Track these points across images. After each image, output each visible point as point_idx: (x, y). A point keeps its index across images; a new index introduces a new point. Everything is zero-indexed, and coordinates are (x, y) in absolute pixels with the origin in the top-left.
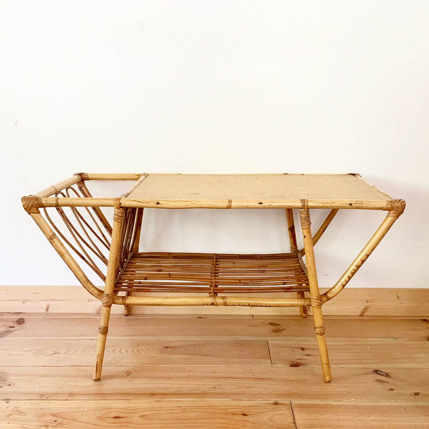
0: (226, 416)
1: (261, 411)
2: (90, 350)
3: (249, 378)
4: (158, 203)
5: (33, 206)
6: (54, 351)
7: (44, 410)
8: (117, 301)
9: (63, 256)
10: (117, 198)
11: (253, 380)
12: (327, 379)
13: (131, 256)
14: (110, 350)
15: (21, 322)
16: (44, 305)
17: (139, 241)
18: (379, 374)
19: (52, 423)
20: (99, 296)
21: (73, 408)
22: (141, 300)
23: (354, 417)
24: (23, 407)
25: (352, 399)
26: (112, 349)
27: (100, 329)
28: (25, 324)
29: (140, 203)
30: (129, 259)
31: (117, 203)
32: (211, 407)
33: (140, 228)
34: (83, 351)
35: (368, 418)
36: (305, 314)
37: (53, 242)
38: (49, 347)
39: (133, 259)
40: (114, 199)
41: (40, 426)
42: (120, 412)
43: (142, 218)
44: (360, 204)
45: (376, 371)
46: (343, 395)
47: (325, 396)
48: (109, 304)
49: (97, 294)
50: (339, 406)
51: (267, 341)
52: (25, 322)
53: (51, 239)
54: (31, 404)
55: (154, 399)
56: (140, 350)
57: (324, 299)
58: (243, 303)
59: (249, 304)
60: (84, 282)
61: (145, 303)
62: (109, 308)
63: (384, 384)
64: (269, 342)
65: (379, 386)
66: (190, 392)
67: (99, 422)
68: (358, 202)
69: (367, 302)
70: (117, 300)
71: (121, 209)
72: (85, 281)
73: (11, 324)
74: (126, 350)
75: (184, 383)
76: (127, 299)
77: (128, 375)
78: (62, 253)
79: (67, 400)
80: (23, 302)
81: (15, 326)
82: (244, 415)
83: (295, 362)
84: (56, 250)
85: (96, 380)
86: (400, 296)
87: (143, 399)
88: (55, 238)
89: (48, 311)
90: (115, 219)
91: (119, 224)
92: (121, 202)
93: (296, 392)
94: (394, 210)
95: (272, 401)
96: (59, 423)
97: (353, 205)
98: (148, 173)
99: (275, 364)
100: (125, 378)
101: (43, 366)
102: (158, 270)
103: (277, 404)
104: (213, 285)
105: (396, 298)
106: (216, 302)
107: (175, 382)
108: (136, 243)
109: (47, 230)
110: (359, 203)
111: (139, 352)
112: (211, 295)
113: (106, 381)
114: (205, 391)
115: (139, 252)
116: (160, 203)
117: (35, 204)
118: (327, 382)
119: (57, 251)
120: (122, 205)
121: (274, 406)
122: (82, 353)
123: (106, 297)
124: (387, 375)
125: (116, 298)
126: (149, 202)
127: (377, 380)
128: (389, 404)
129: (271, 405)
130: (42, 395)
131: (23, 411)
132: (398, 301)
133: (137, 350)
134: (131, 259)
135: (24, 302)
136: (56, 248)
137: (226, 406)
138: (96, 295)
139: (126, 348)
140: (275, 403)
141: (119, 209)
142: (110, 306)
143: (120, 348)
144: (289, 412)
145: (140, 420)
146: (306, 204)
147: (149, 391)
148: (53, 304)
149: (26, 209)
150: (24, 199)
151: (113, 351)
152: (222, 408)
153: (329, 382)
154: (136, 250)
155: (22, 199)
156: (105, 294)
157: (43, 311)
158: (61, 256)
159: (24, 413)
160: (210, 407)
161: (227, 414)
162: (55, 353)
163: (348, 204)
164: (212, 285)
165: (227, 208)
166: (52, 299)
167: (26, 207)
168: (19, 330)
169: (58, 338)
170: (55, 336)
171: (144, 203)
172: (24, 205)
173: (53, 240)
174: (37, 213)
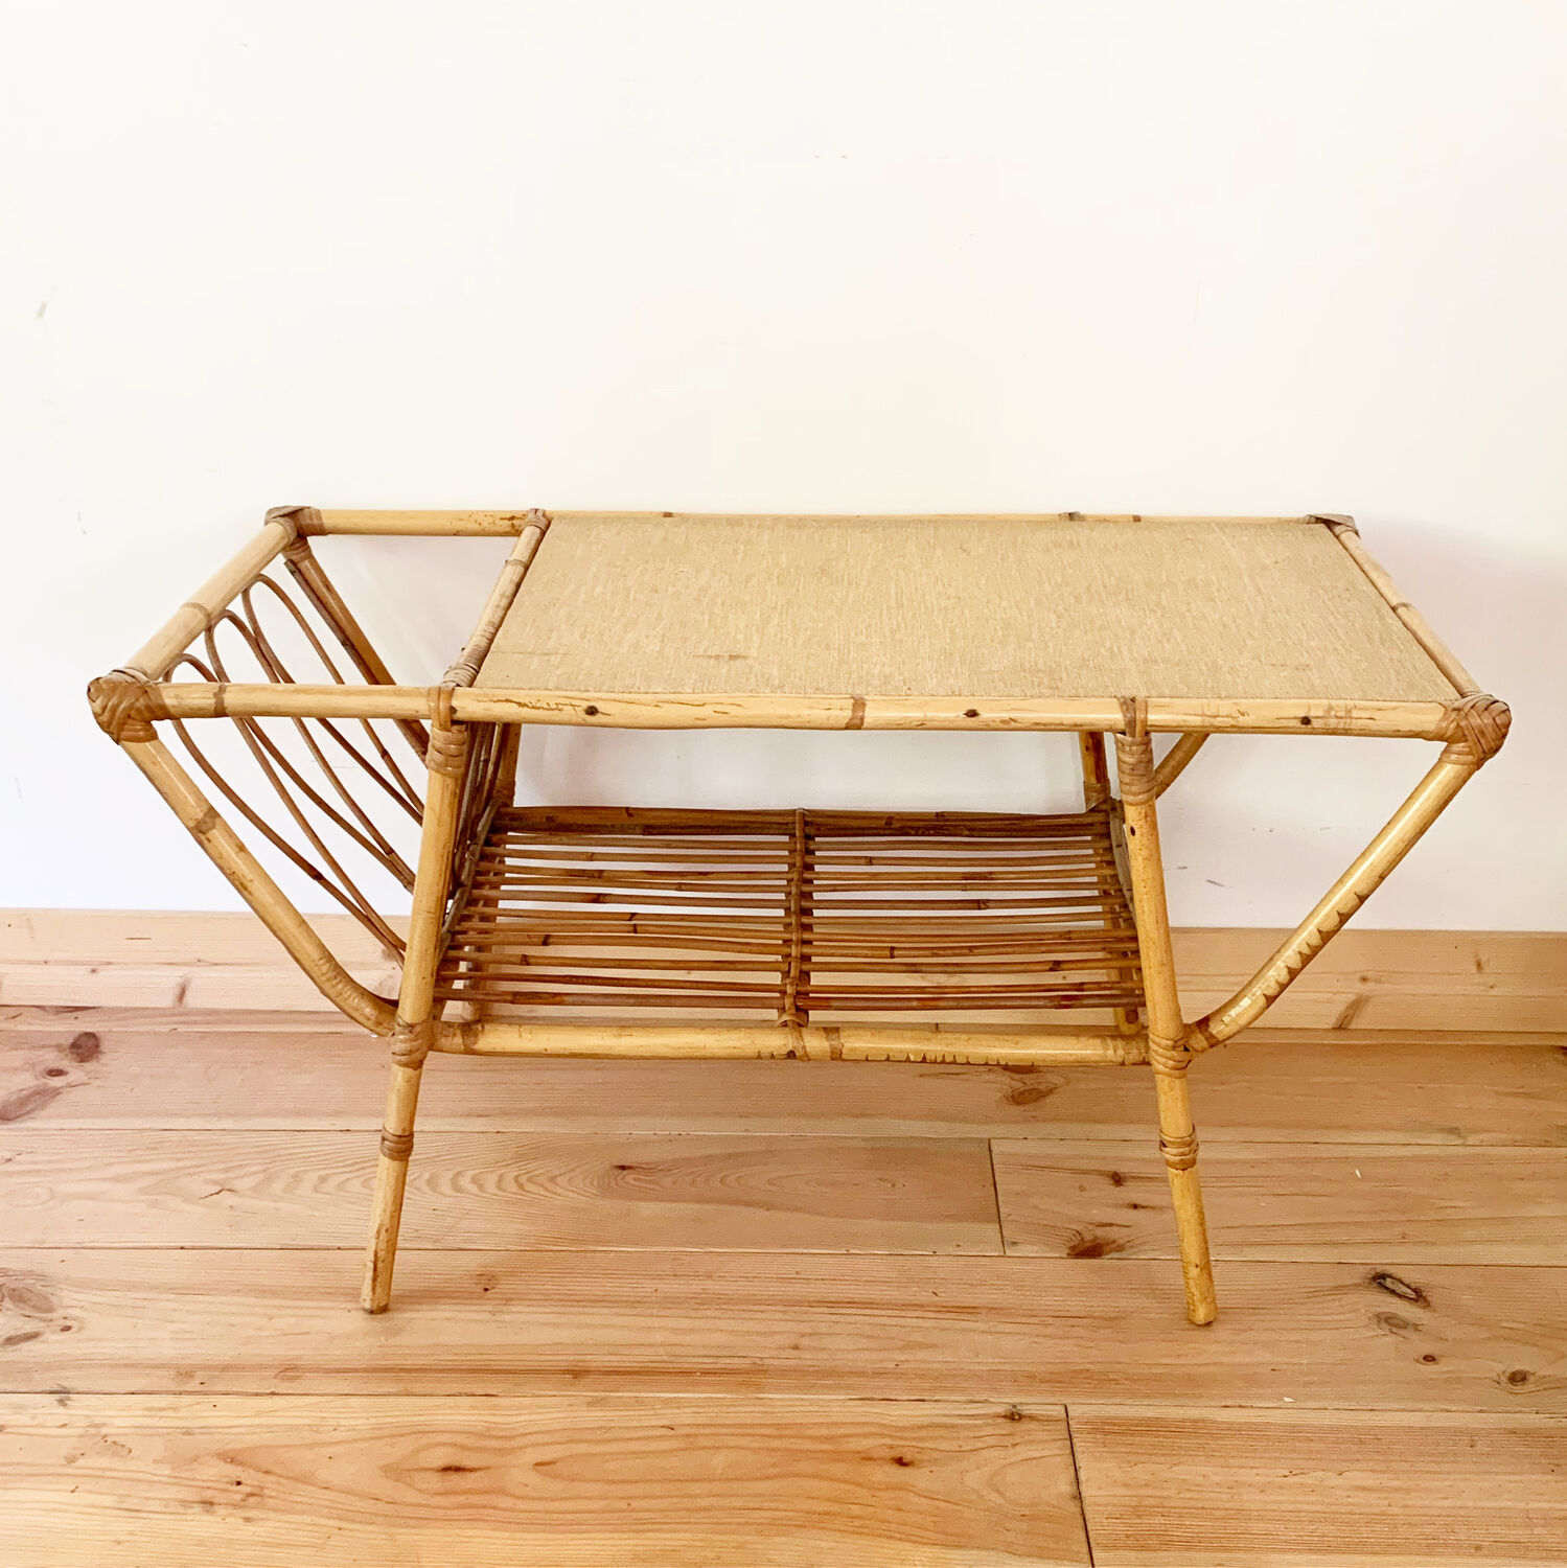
0: (838, 1469)
1: (960, 1446)
2: (343, 1177)
3: (921, 1306)
4: (592, 711)
5: (129, 716)
6: (215, 1182)
7: (193, 1434)
8: (443, 1042)
9: (246, 889)
10: (440, 691)
11: (931, 1315)
12: (1201, 1315)
14: (419, 1178)
15: (86, 1048)
16: (171, 978)
17: (515, 762)
18: (1387, 1288)
19: (226, 1490)
20: (379, 1024)
21: (296, 1427)
22: (530, 1040)
23: (1287, 1473)
24: (118, 1422)
25: (1286, 1399)
26: (426, 1176)
27: (384, 1139)
28: (104, 1059)
29: (526, 708)
31: (441, 707)
32: (782, 1429)
34: (323, 1179)
35: (1338, 1481)
36: (1132, 1026)
37: (209, 841)
38: (196, 1162)
40: (429, 693)
41: (185, 1503)
42: (464, 1448)
44: (1341, 718)
45: (1380, 1280)
46: (1251, 1381)
47: (1190, 1384)
48: (417, 1056)
49: (373, 1018)
50: (1236, 1430)
51: (989, 1140)
52: (102, 1048)
53: (201, 832)
54: (146, 1409)
55: (583, 1392)
56: (525, 1177)
57: (1199, 1041)
58: (901, 1051)
59: (924, 1058)
60: (323, 978)
61: (545, 1050)
62: (415, 1069)
63: (1403, 1332)
64: (995, 1148)
65: (1386, 1341)
66: (708, 1364)
67: (386, 1487)
68: (1333, 713)
69: (1364, 979)
70: (443, 1040)
71: (455, 728)
72: (329, 975)
73: (52, 1059)
74: (474, 1180)
75: (686, 1323)
76: (480, 1036)
77: (486, 1290)
78: (244, 881)
79: (273, 1394)
80: (90, 967)
81: (66, 1069)
82: (900, 1462)
83: (1088, 1237)
84: (221, 868)
85: (372, 1312)
86: (1489, 961)
87: (541, 1393)
88: (214, 827)
89: (185, 1000)
90: (435, 762)
91: (449, 781)
92: (454, 703)
93: (1089, 1366)
94: (1466, 741)
95: (1001, 1403)
96: (248, 1490)
97: (1316, 723)
99: (1014, 1243)
100: (475, 1301)
101: (182, 1248)
102: (591, 897)
103: (1017, 1417)
104: (793, 973)
105: (1474, 969)
106: (804, 1047)
107: (657, 1322)
108: (504, 767)
109: (186, 798)
110: (1336, 717)
111: (521, 1186)
112: (785, 1018)
113: (407, 1315)
114: (761, 1358)
115: (516, 804)
116: (599, 710)
117: (139, 711)
118: (1199, 1325)
119: (224, 873)
120: (459, 715)
121: (1008, 1427)
122: (316, 1190)
123: (403, 1034)
124: (1419, 1297)
125: (441, 1033)
126: (560, 707)
127: (1379, 1317)
128: (1416, 1419)
129: (1000, 1420)
130: (185, 1373)
131: (121, 1440)
132: (1477, 978)
133: (516, 1179)
134: (488, 842)
135: (94, 971)
136: (219, 861)
137: (836, 1424)
138: (368, 1023)
139: (477, 1171)
140: (1008, 1414)
141: (451, 727)
142: (418, 1065)
143: (456, 1171)
144: (1060, 1449)
145: (533, 1479)
146: (1140, 716)
147: (562, 1359)
148: (201, 978)
149: (105, 727)
150: (95, 689)
151: (428, 1182)
152: (824, 1432)
153: (1209, 1324)
155: (89, 690)
156: (401, 1023)
157: (167, 1001)
158: (236, 888)
159: (123, 1446)
160: (778, 1426)
161: (837, 1456)
162: (220, 1191)
163: (1295, 718)
164: (789, 971)
165: (847, 728)
166: (199, 961)
167: (105, 719)
168: (84, 1084)
169: (228, 1124)
170: (217, 1115)
171: (539, 708)
172: (99, 710)
173: (209, 835)
174: (149, 741)
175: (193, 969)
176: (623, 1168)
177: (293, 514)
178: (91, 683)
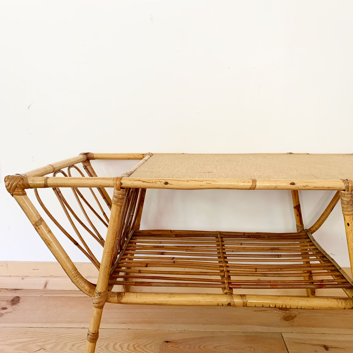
2: (80, 344)
4: (166, 183)
5: (17, 187)
6: (40, 346)
8: (111, 299)
9: (49, 245)
10: (117, 178)
13: (132, 235)
14: (103, 344)
15: (15, 301)
16: (44, 281)
17: (141, 218)
20: (90, 293)
22: (140, 298)
26: (106, 344)
27: (88, 335)
28: (19, 304)
29: (145, 183)
30: (130, 237)
31: (117, 183)
33: (142, 205)
34: (73, 345)
37: (39, 228)
38: (36, 339)
39: (133, 238)
40: (114, 179)
43: (145, 195)
48: (101, 304)
49: (88, 291)
51: (281, 333)
52: (20, 301)
53: (37, 226)
56: (136, 345)
58: (267, 304)
59: (275, 306)
60: (73, 276)
61: (145, 302)
62: (100, 309)
71: (122, 190)
72: (75, 275)
73: (4, 304)
74: (120, 346)
76: (123, 296)
78: (49, 242)
81: (7, 307)
84: (42, 238)
88: (41, 223)
89: (46, 288)
90: (114, 201)
91: (119, 208)
92: (122, 181)
98: (152, 153)
102: (160, 253)
106: (233, 302)
108: (137, 220)
109: (33, 214)
111: (135, 348)
112: (226, 291)
115: (140, 229)
116: (169, 183)
117: (20, 185)
120: (123, 186)
122: (70, 349)
123: (97, 296)
125: (110, 296)
126: (156, 182)
133: (134, 345)
134: (131, 239)
135: (23, 279)
136: (42, 236)
138: (86, 292)
139: (121, 343)
141: (119, 190)
142: (102, 307)
143: (115, 342)
146: (350, 185)
148: (51, 281)
149: (9, 190)
151: (106, 346)
154: (137, 227)
156: (97, 292)
157: (41, 287)
158: (47, 245)
162: (40, 349)
165: (250, 189)
166: (51, 276)
167: (9, 188)
168: (11, 312)
169: (48, 325)
170: (46, 322)
171: (149, 183)
172: (7, 185)
173: (39, 227)
174: (22, 195)
175: (50, 278)
176: (167, 342)
177: (86, 154)
178: (6, 177)
